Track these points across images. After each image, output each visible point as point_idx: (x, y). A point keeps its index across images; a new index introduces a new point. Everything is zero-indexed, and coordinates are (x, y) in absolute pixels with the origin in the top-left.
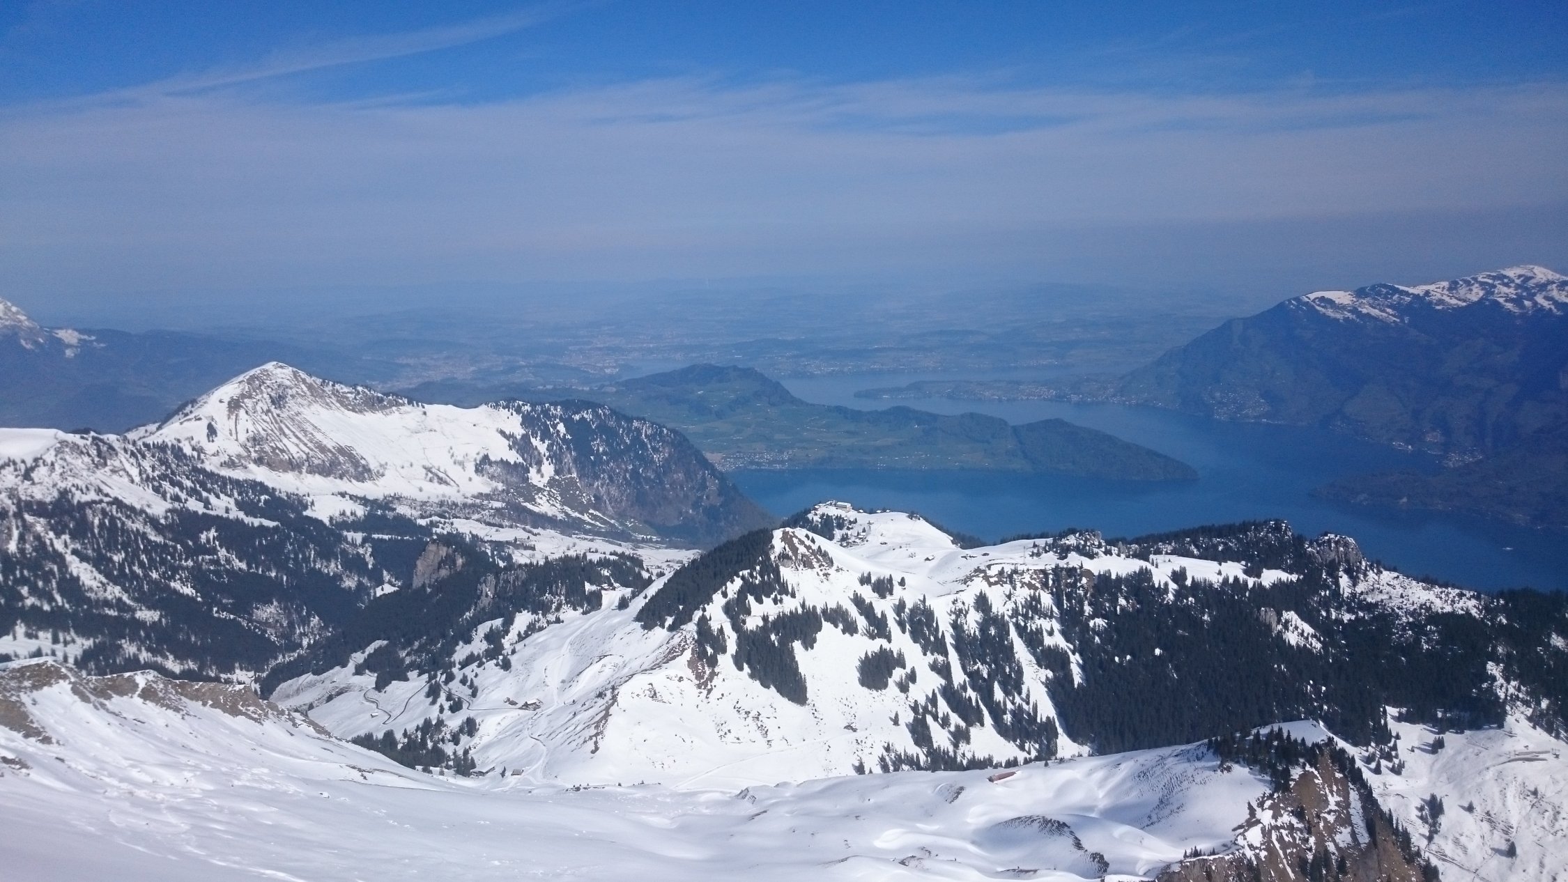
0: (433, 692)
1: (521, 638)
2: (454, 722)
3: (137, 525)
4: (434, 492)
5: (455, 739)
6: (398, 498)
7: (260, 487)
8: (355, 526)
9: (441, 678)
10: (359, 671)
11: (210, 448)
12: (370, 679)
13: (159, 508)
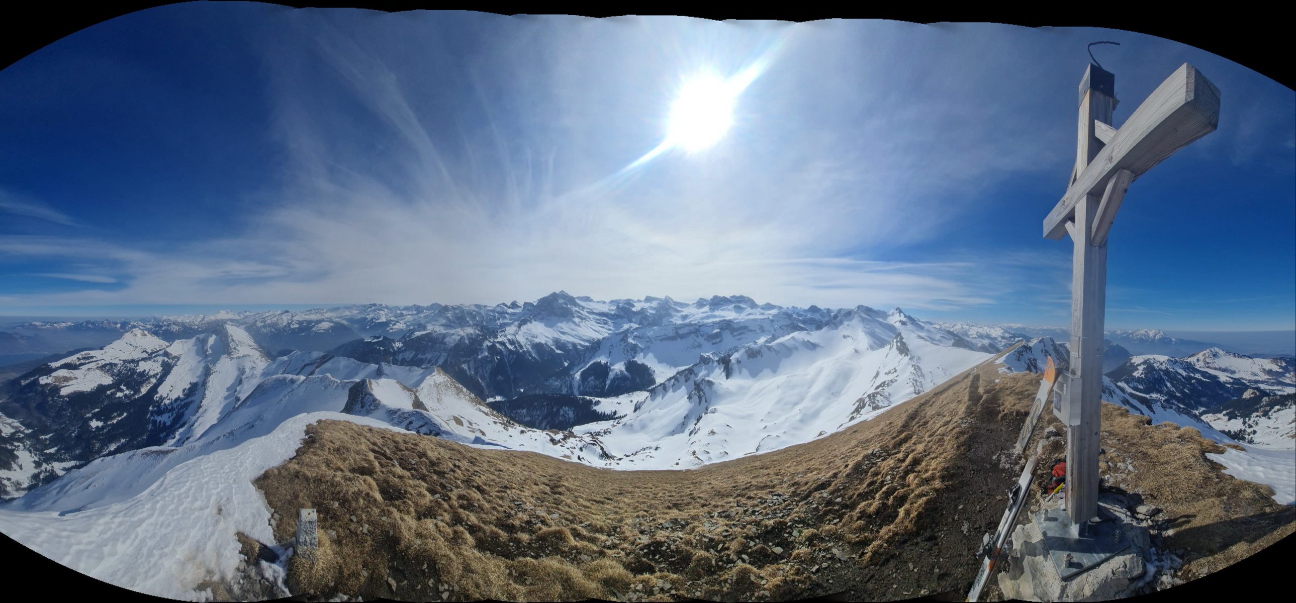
0: (1244, 423)
1: (1275, 412)
2: (1249, 430)
3: (1180, 377)
4: (1253, 378)
5: (1249, 435)
6: (1242, 378)
7: (1207, 373)
8: (1229, 383)
9: (1247, 419)
10: (1224, 415)
11: (1197, 364)
12: (1227, 418)
13: (1184, 374)
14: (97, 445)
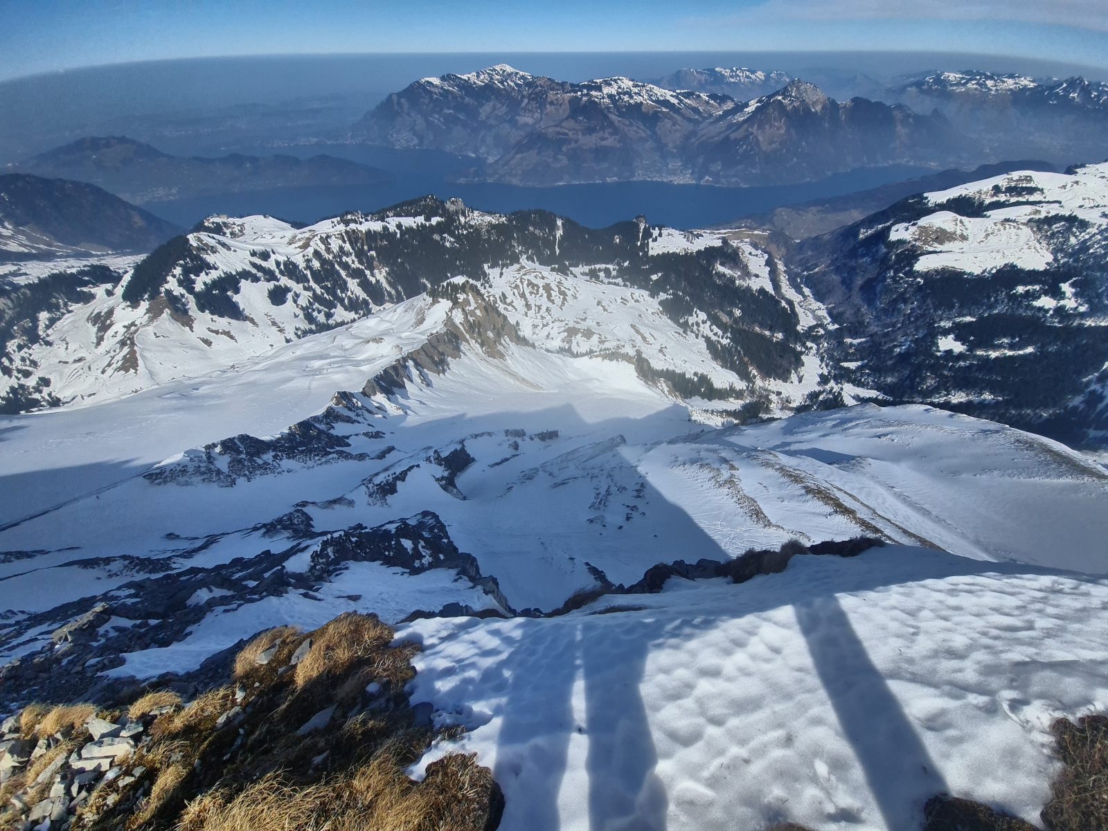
0: (6, 372)
1: (49, 326)
2: (31, 383)
5: (38, 391)
9: (6, 362)
14: (930, 382)
